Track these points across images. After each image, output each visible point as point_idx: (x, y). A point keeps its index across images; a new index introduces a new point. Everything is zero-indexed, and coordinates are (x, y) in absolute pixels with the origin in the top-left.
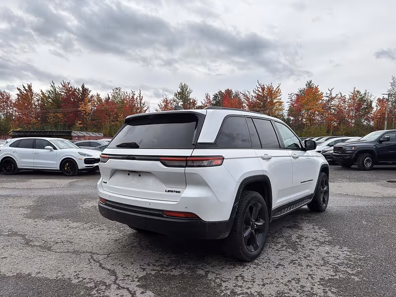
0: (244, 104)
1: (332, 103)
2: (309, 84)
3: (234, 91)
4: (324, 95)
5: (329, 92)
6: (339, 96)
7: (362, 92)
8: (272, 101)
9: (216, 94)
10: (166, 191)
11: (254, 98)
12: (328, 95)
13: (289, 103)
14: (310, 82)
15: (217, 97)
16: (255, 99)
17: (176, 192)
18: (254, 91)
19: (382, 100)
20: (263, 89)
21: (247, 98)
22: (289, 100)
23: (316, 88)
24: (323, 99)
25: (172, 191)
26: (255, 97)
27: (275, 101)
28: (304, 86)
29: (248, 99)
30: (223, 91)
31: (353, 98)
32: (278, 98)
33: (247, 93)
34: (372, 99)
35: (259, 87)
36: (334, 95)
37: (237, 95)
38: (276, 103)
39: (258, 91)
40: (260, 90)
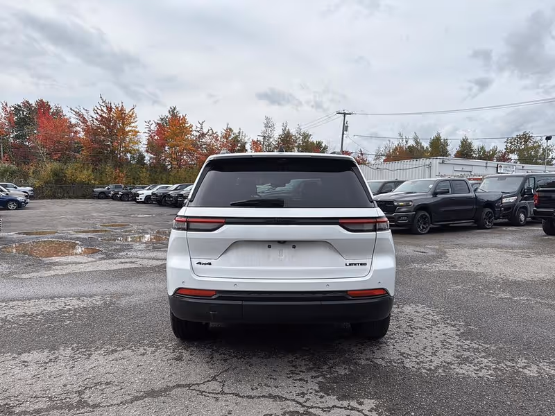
0: (78, 129)
1: (204, 140)
2: (173, 111)
3: (52, 105)
4: (194, 128)
5: (199, 126)
6: (210, 132)
7: (236, 131)
8: (123, 129)
9: (19, 106)
10: (346, 265)
11: (95, 121)
12: (199, 129)
13: (147, 135)
14: (175, 109)
15: (20, 110)
16: (96, 123)
17: (361, 264)
18: (94, 109)
19: (256, 143)
20: (110, 109)
21: (84, 119)
22: (146, 130)
23: (184, 118)
24: (192, 133)
25: (355, 264)
26: (96, 119)
27: (128, 129)
28: (166, 113)
29: (84, 121)
30: (33, 102)
31: (226, 137)
32: (132, 125)
33: (84, 112)
34: (246, 140)
35: (103, 104)
36: (205, 131)
37: (58, 112)
38: (129, 131)
39: (102, 110)
40: (105, 109)
